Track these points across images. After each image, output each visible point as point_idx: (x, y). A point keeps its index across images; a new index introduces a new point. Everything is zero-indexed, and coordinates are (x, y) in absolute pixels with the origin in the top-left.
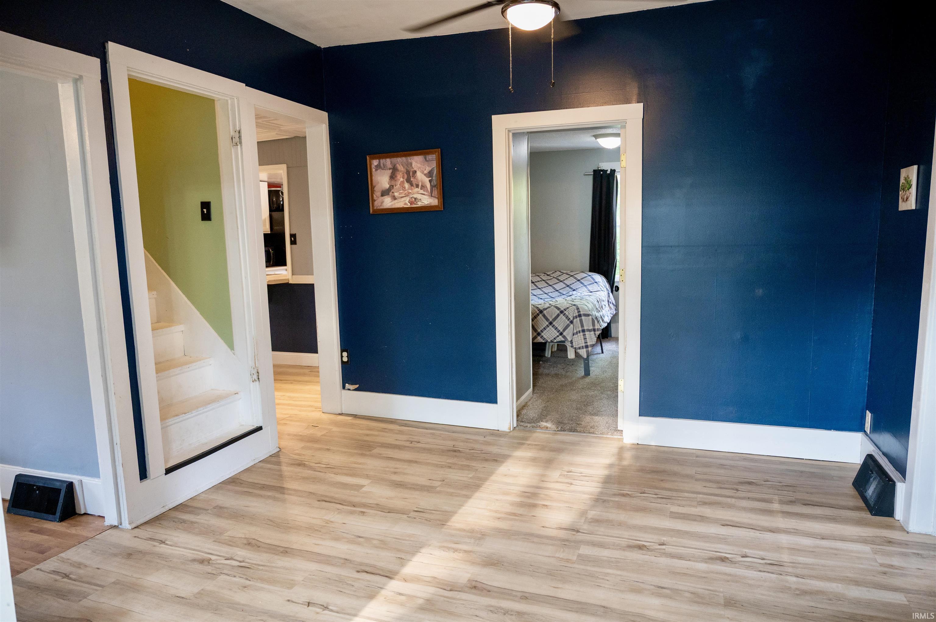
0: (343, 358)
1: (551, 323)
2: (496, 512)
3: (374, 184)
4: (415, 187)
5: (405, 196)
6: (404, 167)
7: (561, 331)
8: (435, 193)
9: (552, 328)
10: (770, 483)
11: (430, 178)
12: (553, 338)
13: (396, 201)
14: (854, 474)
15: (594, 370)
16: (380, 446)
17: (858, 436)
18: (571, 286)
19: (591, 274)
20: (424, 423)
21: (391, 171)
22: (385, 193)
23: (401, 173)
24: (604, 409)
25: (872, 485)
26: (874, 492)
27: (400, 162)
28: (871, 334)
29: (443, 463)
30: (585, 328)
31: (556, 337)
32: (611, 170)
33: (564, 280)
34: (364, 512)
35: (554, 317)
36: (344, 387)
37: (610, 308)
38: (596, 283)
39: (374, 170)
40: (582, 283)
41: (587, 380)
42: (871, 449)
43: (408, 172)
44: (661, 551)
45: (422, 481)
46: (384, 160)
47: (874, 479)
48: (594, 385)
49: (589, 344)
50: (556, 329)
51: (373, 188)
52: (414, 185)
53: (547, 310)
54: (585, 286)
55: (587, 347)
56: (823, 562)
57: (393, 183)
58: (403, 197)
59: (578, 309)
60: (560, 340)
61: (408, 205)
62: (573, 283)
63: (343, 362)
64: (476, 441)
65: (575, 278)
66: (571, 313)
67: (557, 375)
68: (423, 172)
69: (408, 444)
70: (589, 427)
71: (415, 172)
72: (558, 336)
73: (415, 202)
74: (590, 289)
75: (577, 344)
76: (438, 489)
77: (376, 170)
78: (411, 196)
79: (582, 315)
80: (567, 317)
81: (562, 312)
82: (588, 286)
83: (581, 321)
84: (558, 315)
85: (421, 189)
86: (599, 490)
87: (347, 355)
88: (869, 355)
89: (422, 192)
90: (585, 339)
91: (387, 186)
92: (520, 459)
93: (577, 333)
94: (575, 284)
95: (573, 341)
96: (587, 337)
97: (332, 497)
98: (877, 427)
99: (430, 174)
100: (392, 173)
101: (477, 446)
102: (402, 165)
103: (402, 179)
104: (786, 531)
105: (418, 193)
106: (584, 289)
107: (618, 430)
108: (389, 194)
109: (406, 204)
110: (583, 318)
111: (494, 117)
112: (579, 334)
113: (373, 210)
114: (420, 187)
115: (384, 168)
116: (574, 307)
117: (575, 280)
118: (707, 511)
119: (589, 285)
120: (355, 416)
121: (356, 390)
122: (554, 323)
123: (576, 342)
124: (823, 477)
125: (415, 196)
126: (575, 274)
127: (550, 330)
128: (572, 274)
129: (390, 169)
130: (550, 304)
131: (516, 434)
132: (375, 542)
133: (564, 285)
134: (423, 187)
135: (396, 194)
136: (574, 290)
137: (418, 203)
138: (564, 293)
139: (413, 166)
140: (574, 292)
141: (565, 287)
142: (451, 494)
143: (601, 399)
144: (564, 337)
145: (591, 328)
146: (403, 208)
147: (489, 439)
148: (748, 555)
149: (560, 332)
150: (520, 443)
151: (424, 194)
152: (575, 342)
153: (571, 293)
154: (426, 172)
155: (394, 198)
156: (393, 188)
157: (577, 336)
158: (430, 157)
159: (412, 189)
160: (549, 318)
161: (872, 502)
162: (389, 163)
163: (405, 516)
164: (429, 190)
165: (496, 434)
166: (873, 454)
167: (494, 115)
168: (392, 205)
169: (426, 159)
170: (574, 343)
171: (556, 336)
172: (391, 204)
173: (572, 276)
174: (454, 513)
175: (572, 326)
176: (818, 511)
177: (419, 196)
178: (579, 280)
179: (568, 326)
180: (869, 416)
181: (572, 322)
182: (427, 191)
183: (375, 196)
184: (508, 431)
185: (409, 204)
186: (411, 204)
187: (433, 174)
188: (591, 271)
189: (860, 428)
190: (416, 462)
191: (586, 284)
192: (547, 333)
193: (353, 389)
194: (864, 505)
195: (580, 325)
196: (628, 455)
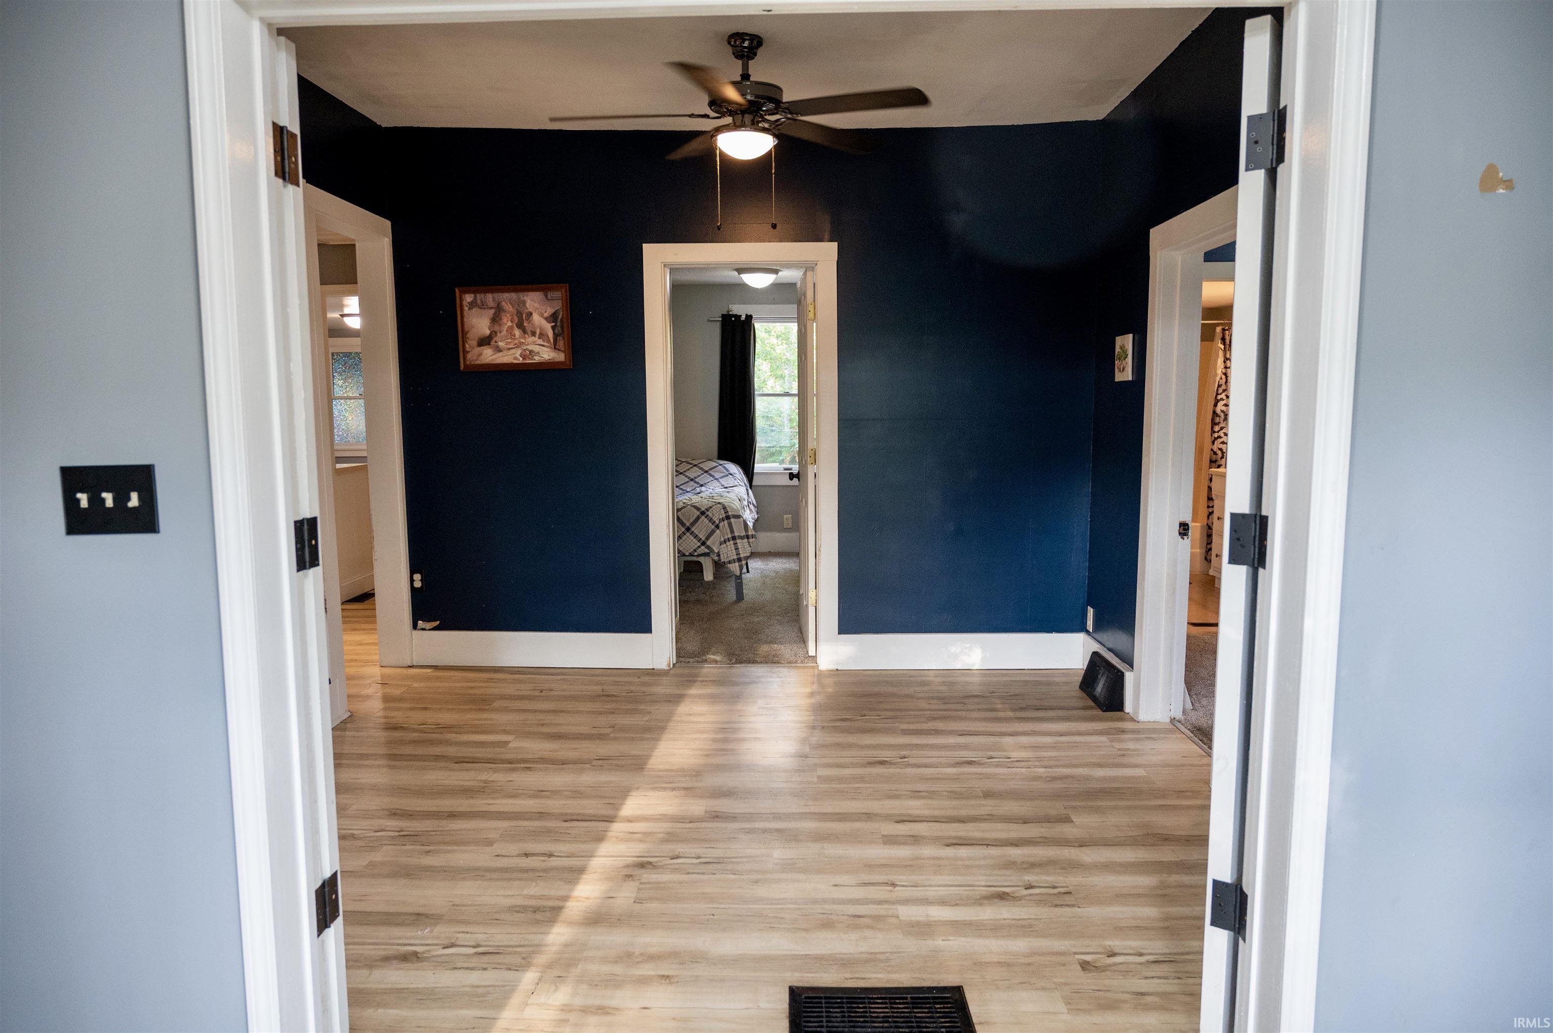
0: (414, 582)
1: (688, 529)
2: (700, 749)
3: (466, 328)
4: (530, 334)
5: (514, 348)
6: (513, 307)
7: (703, 539)
8: (561, 343)
9: (691, 536)
10: (996, 694)
11: (554, 324)
12: (692, 550)
13: (500, 354)
14: (1080, 679)
15: (749, 592)
16: (499, 699)
17: (1080, 637)
18: (697, 480)
19: (721, 462)
20: (547, 669)
21: (492, 311)
22: (485, 341)
23: (508, 315)
24: (780, 636)
25: (1101, 681)
26: (1102, 688)
27: (507, 299)
28: (1089, 520)
29: (601, 710)
30: (736, 534)
31: (697, 548)
32: (747, 315)
33: (685, 472)
34: (530, 768)
35: (691, 521)
36: (415, 627)
37: (751, 510)
38: (731, 474)
39: (466, 308)
40: (711, 475)
41: (743, 605)
42: (1095, 647)
43: (519, 314)
44: (905, 763)
45: (584, 730)
46: (482, 295)
47: (1102, 676)
48: (755, 609)
49: (742, 556)
50: (696, 536)
51: (465, 333)
52: (529, 333)
53: (682, 511)
54: (716, 479)
55: (739, 560)
56: (1066, 754)
57: (496, 328)
58: (512, 348)
59: (724, 508)
60: (703, 552)
61: (519, 360)
62: (699, 476)
63: (413, 589)
64: (630, 683)
65: (701, 468)
66: (717, 515)
67: (699, 601)
68: (542, 315)
69: (537, 693)
70: (771, 656)
71: (531, 314)
72: (699, 547)
73: (530, 356)
74: (723, 484)
75: (726, 557)
76: (611, 735)
77: (470, 309)
78: (525, 348)
79: (731, 517)
80: (711, 520)
81: (703, 513)
82: (720, 480)
83: (730, 525)
84: (698, 518)
85: (539, 338)
86: (812, 718)
87: (420, 578)
88: (1088, 544)
89: (540, 342)
90: (737, 549)
91: (488, 332)
92: (700, 697)
93: (725, 541)
94: (702, 476)
95: (721, 553)
96: (739, 547)
97: (473, 758)
98: (1099, 625)
99: (553, 318)
100: (494, 314)
101: (633, 688)
102: (511, 304)
103: (510, 324)
104: (1024, 734)
105: (534, 343)
106: (715, 483)
107: (809, 656)
108: (489, 344)
109: (516, 358)
110: (732, 520)
111: (645, 246)
112: (728, 543)
113: (464, 367)
114: (537, 336)
115: (483, 306)
116: (719, 505)
117: (700, 471)
118: (940, 725)
119: (722, 478)
120: (436, 668)
121: (435, 629)
122: (693, 529)
123: (725, 555)
124: (1049, 684)
125: (530, 347)
126: (699, 463)
127: (688, 539)
128: (695, 462)
129: (491, 308)
130: (684, 503)
131: (679, 671)
132: (566, 793)
133: (686, 478)
134: (542, 335)
135: (501, 344)
136: (702, 486)
137: (535, 357)
138: (688, 490)
139: (527, 305)
140: (703, 489)
141: (688, 482)
142: (633, 739)
143: (771, 625)
144: (708, 547)
145: (743, 534)
146: (512, 365)
147: (646, 679)
148: (993, 756)
149: (701, 541)
150: (690, 680)
151: (543, 346)
152: (723, 554)
153: (698, 490)
154: (546, 315)
155: (498, 350)
156: (496, 335)
157: (725, 545)
158: (550, 295)
159: (525, 338)
160: (685, 521)
161: (1102, 700)
162: (491, 299)
163: (589, 766)
164: (552, 340)
165: (653, 673)
166: (1098, 650)
167: (645, 243)
168: (492, 360)
169: (546, 296)
170: (722, 556)
171: (696, 546)
172: (491, 358)
173: (695, 466)
174: (648, 757)
175: (718, 531)
176: (1051, 714)
177: (536, 348)
178: (706, 472)
179: (713, 532)
180: (1091, 611)
181: (717, 527)
182: (549, 341)
183: (467, 346)
184: (667, 668)
185: (521, 359)
186: (523, 359)
187: (557, 317)
188: (721, 457)
189: (1082, 628)
190: (562, 711)
191: (717, 477)
192: (684, 543)
193: (431, 627)
194: (1094, 704)
195: (728, 531)
196: (829, 681)
